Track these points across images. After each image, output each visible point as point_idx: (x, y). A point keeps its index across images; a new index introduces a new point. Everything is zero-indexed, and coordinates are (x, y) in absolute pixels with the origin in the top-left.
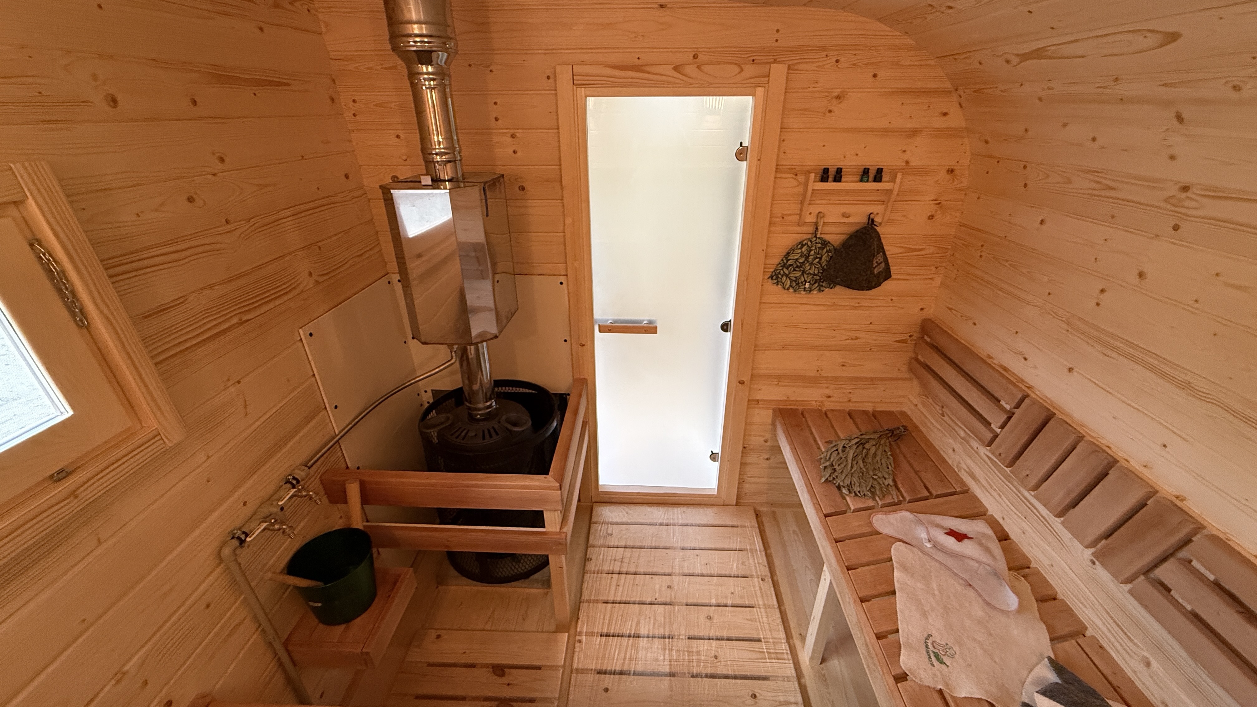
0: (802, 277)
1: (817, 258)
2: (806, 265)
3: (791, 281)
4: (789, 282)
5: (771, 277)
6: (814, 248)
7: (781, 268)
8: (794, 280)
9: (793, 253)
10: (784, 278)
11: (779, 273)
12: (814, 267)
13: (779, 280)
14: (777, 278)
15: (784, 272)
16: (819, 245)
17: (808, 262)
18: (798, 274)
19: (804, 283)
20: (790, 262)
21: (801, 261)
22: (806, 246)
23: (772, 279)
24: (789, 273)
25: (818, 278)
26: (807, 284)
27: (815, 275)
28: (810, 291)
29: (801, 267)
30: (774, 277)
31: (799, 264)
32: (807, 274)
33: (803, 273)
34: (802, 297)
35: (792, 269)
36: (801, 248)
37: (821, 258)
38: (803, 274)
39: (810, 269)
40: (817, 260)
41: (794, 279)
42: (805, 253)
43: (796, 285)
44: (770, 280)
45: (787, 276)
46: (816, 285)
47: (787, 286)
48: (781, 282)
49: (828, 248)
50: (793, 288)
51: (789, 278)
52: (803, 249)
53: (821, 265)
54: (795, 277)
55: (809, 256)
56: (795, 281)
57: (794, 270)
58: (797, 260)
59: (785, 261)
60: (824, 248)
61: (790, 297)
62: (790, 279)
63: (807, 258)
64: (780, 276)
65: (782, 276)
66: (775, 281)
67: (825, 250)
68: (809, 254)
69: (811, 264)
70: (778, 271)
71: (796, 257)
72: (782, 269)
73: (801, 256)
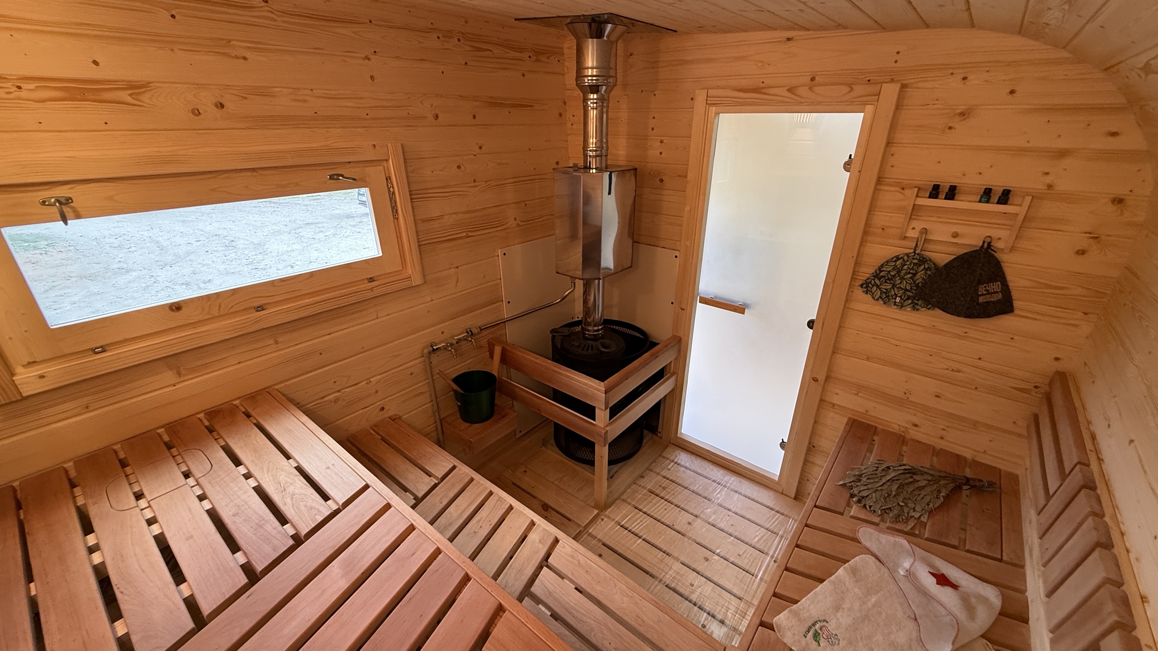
0: (893, 290)
1: (910, 273)
2: (897, 279)
3: (882, 293)
4: (879, 293)
5: (862, 286)
6: (908, 263)
7: (873, 278)
8: (884, 292)
9: (886, 265)
10: (875, 288)
11: (870, 282)
12: (905, 282)
13: (869, 289)
14: (867, 287)
15: (875, 282)
16: (915, 261)
18: (889, 287)
19: (894, 297)
20: (882, 274)
21: (892, 274)
22: (901, 260)
23: (862, 287)
24: (881, 284)
25: (911, 294)
26: (898, 298)
27: (906, 290)
28: (902, 306)
29: (892, 279)
30: (865, 286)
31: (890, 277)
32: (898, 288)
33: (894, 286)
34: (892, 312)
35: (884, 281)
36: (895, 261)
37: (915, 275)
39: (900, 283)
40: (910, 276)
42: (898, 267)
43: (886, 298)
44: (860, 288)
45: (878, 286)
46: (910, 302)
47: (877, 297)
48: (871, 292)
49: (927, 266)
50: (883, 300)
51: (880, 289)
52: (898, 263)
53: (915, 282)
54: (886, 289)
55: (902, 270)
57: (886, 282)
58: (889, 272)
59: (878, 272)
60: (920, 265)
61: (880, 308)
63: (899, 272)
64: (870, 286)
65: (873, 286)
66: (865, 290)
67: (922, 267)
68: (902, 268)
69: (902, 279)
70: (870, 280)
71: (889, 269)
72: (874, 280)
73: (894, 269)
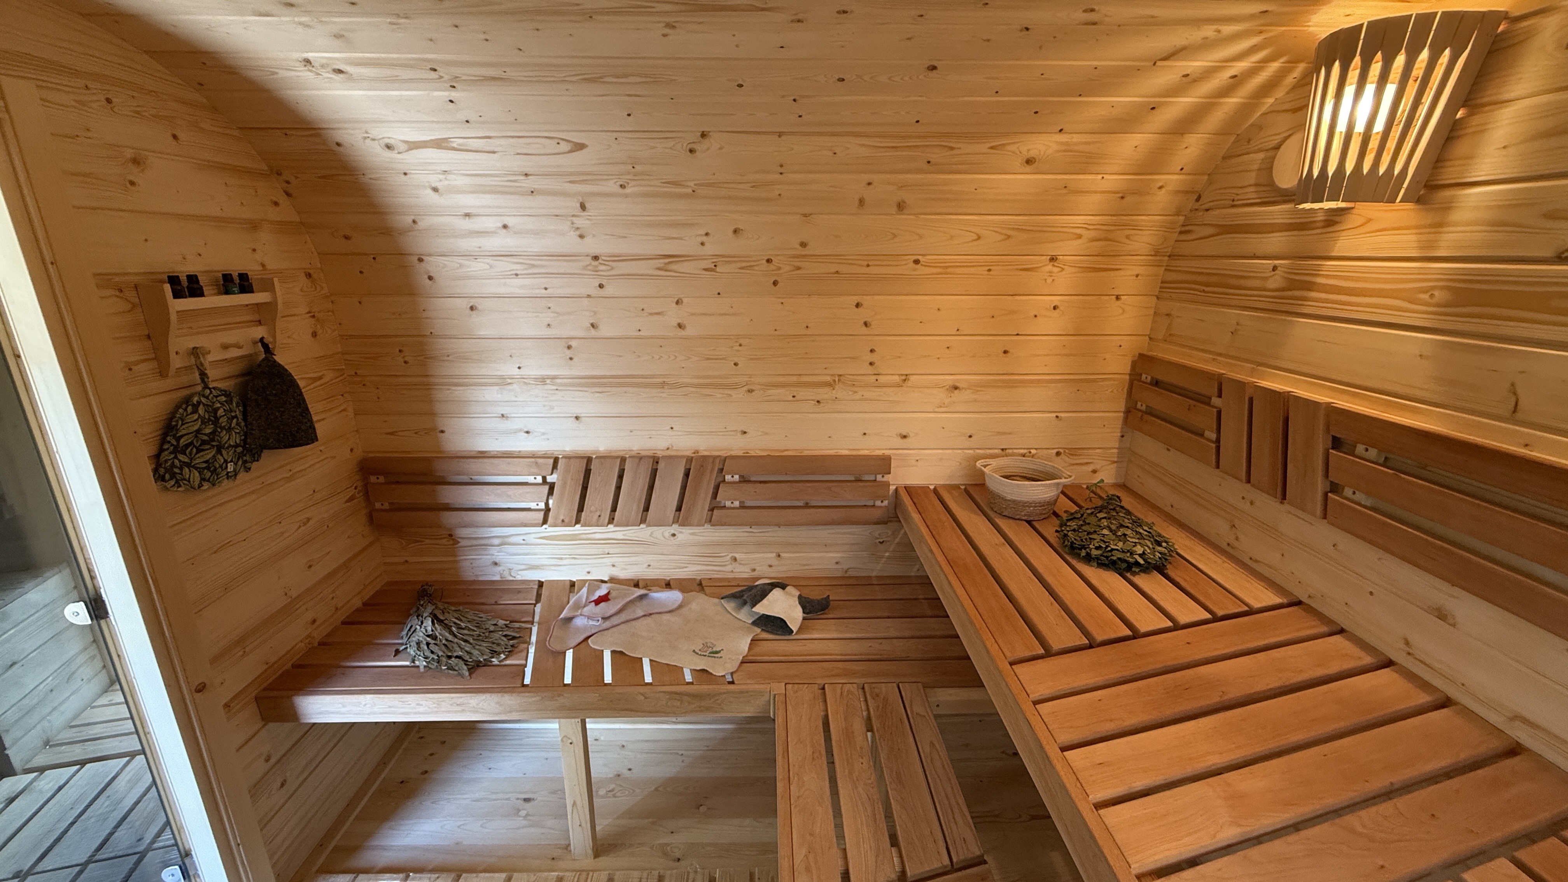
0: (219, 456)
3: (200, 471)
4: (197, 474)
7: (172, 456)
8: (204, 468)
9: (183, 425)
10: (186, 470)
11: (173, 465)
13: (178, 477)
14: (171, 475)
15: (180, 461)
17: (222, 428)
18: (209, 455)
19: (223, 466)
20: (183, 442)
21: (208, 431)
22: (200, 407)
24: (191, 459)
25: (240, 449)
26: (228, 465)
27: (237, 446)
28: (235, 477)
29: (213, 440)
30: (167, 476)
32: (227, 448)
33: (220, 448)
35: (195, 450)
36: (191, 412)
38: (219, 451)
41: (204, 465)
43: (213, 475)
45: (188, 465)
46: (241, 463)
47: (197, 483)
48: (181, 481)
50: (208, 481)
51: (194, 467)
52: (201, 412)
54: (205, 462)
55: (217, 419)
56: (208, 468)
57: (199, 451)
58: (198, 431)
62: (196, 469)
64: (177, 470)
65: (181, 469)
66: (169, 483)
70: (169, 463)
71: (196, 428)
72: (176, 457)
